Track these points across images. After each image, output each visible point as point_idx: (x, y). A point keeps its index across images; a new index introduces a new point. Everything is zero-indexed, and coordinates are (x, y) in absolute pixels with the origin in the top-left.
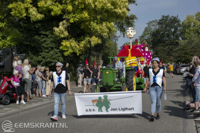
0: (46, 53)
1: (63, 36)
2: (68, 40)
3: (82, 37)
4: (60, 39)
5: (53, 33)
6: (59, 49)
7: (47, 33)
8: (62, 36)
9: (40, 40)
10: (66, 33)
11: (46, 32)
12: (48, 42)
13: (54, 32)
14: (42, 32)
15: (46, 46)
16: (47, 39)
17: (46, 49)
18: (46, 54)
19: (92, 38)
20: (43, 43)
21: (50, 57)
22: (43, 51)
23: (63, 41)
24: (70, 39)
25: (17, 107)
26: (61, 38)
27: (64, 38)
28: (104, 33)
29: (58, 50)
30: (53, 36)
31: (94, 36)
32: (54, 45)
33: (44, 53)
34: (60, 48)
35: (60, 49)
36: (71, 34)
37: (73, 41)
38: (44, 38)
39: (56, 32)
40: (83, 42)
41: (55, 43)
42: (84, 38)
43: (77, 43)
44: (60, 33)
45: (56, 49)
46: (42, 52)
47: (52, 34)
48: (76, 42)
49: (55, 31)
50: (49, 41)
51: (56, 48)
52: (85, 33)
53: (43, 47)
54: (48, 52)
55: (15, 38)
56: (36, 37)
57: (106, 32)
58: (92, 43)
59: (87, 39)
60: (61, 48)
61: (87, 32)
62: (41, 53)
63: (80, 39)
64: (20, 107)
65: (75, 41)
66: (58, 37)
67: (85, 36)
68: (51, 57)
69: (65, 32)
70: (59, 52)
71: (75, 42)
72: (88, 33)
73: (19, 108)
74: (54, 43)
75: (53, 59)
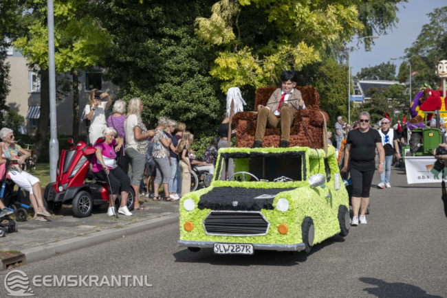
0: (175, 84)
1: (221, 42)
2: (232, 52)
3: (271, 44)
4: (211, 48)
5: (194, 32)
6: (207, 75)
7: (179, 32)
8: (218, 40)
9: (159, 51)
10: (229, 34)
11: (176, 30)
12: (181, 57)
13: (196, 29)
14: (166, 30)
15: (174, 67)
16: (178, 49)
17: (173, 75)
18: (175, 88)
19: (298, 46)
20: (167, 57)
21: (184, 98)
22: (167, 79)
23: (220, 56)
24: (238, 50)
25: (112, 223)
26: (216, 45)
27: (223, 48)
28: (330, 34)
29: (207, 79)
30: (194, 41)
31: (303, 43)
32: (195, 65)
33: (170, 85)
34: (213, 74)
35: (211, 76)
36: (242, 37)
37: (247, 54)
38: (172, 45)
39: (202, 29)
40: (274, 58)
41: (200, 61)
42: (275, 47)
43: (257, 60)
44: (212, 34)
45: (202, 75)
46: (163, 82)
47: (192, 35)
48: (255, 58)
49: (199, 29)
50: (182, 52)
51: (200, 72)
52: (279, 33)
53: (167, 69)
54: (179, 84)
55: (93, 46)
56: (150, 43)
57: (334, 32)
58: (297, 61)
59: (285, 48)
60: (213, 72)
61: (283, 33)
62: (161, 86)
63: (266, 49)
64: (120, 224)
65: (253, 54)
66: (206, 44)
67: (278, 42)
68: (186, 97)
69: (226, 30)
70: (208, 83)
71: (252, 58)
72: (285, 33)
73: (118, 227)
74: (196, 59)
75: (192, 101)
